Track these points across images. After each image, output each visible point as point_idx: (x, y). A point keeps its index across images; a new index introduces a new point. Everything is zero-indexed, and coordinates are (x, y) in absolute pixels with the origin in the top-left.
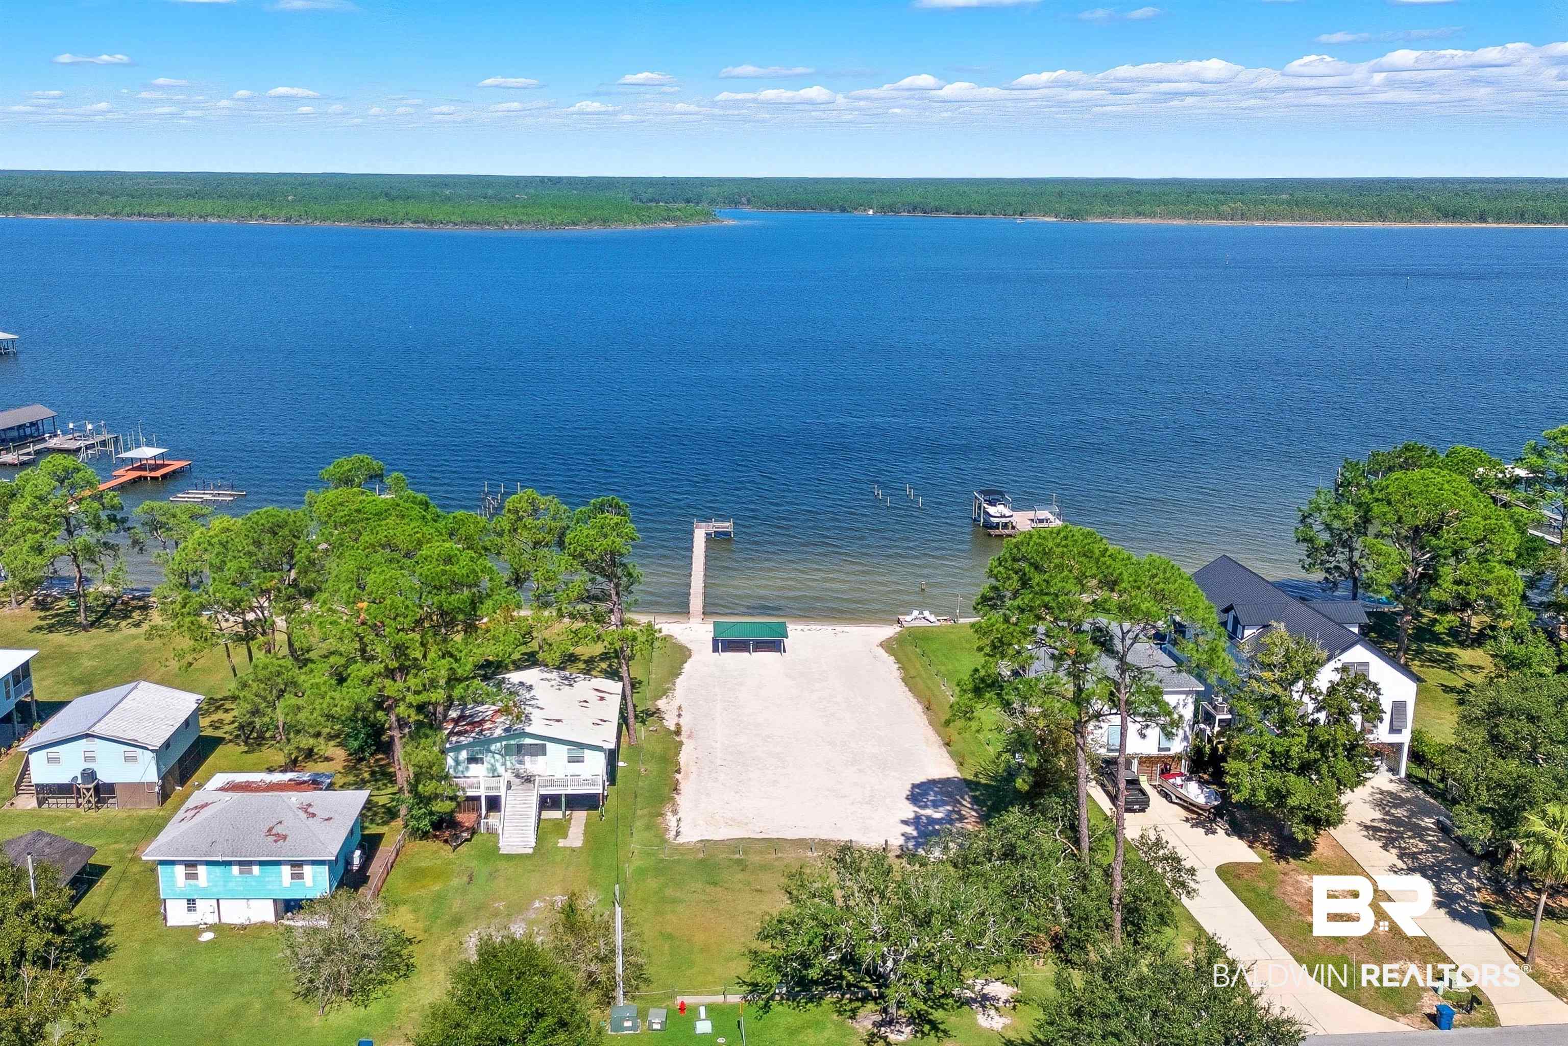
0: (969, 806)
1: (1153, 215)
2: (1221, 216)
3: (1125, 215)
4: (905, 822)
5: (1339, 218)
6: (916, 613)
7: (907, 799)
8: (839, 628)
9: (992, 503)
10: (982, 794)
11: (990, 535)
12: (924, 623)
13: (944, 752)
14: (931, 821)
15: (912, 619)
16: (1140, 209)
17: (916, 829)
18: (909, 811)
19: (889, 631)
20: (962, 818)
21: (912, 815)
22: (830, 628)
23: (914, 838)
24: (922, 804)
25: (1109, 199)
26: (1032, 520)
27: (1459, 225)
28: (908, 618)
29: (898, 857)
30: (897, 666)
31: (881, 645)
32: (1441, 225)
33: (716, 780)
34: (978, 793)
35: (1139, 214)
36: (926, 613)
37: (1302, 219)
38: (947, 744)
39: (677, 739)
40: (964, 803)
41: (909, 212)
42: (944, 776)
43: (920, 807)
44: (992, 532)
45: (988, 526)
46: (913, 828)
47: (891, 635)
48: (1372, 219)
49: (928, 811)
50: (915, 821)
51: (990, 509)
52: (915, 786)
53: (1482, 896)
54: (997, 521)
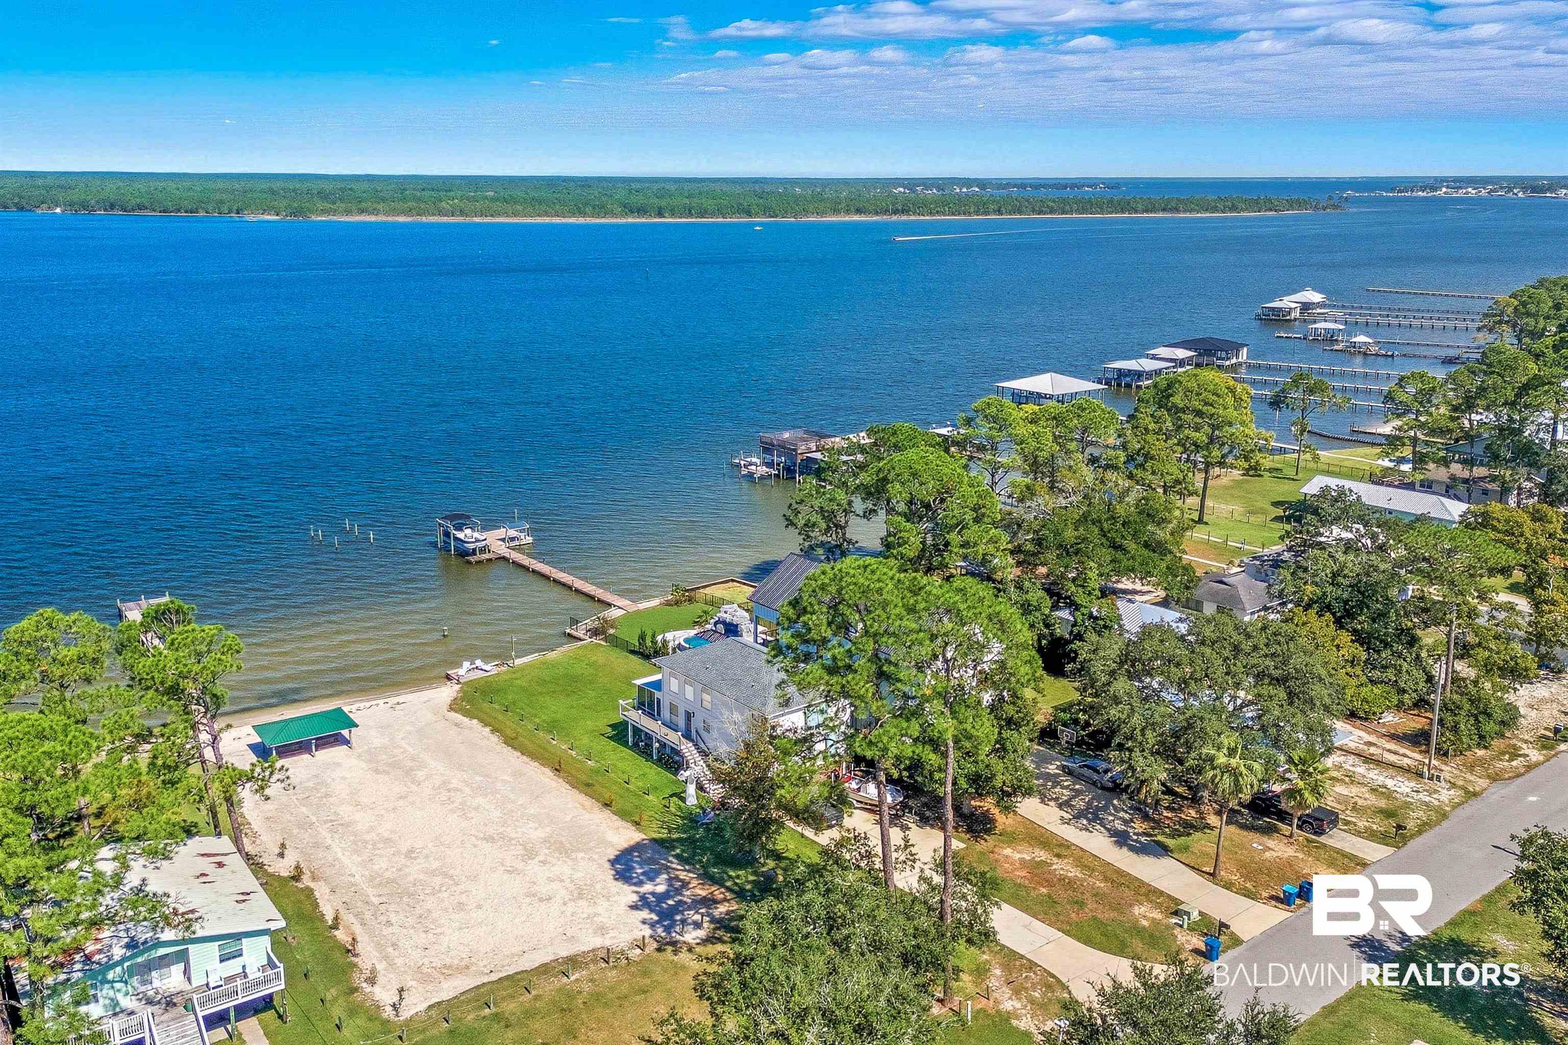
0: (679, 867)
1: (376, 212)
2: (441, 213)
3: (348, 212)
4: (634, 907)
5: (547, 214)
6: (466, 665)
7: (616, 879)
8: (393, 700)
9: (459, 528)
10: (683, 851)
11: (469, 562)
12: (480, 674)
13: (607, 813)
14: (661, 897)
15: (463, 670)
16: (364, 205)
17: (652, 911)
18: (627, 894)
19: (447, 693)
20: (685, 884)
21: (635, 898)
22: (381, 702)
23: (657, 922)
24: (635, 880)
25: (323, 195)
26: (503, 540)
27: (644, 220)
28: (461, 672)
29: (659, 950)
30: (488, 729)
31: (451, 708)
32: (630, 220)
33: (389, 923)
34: (678, 851)
35: (362, 211)
36: (478, 663)
37: (515, 215)
38: (607, 805)
39: (300, 885)
40: (674, 866)
41: (105, 210)
42: (632, 843)
43: (635, 884)
44: (472, 559)
45: (463, 554)
46: (647, 911)
47: (455, 695)
48: (573, 215)
49: (648, 887)
50: (643, 903)
51: (460, 535)
52: (613, 862)
53: (1139, 826)
54: (471, 546)
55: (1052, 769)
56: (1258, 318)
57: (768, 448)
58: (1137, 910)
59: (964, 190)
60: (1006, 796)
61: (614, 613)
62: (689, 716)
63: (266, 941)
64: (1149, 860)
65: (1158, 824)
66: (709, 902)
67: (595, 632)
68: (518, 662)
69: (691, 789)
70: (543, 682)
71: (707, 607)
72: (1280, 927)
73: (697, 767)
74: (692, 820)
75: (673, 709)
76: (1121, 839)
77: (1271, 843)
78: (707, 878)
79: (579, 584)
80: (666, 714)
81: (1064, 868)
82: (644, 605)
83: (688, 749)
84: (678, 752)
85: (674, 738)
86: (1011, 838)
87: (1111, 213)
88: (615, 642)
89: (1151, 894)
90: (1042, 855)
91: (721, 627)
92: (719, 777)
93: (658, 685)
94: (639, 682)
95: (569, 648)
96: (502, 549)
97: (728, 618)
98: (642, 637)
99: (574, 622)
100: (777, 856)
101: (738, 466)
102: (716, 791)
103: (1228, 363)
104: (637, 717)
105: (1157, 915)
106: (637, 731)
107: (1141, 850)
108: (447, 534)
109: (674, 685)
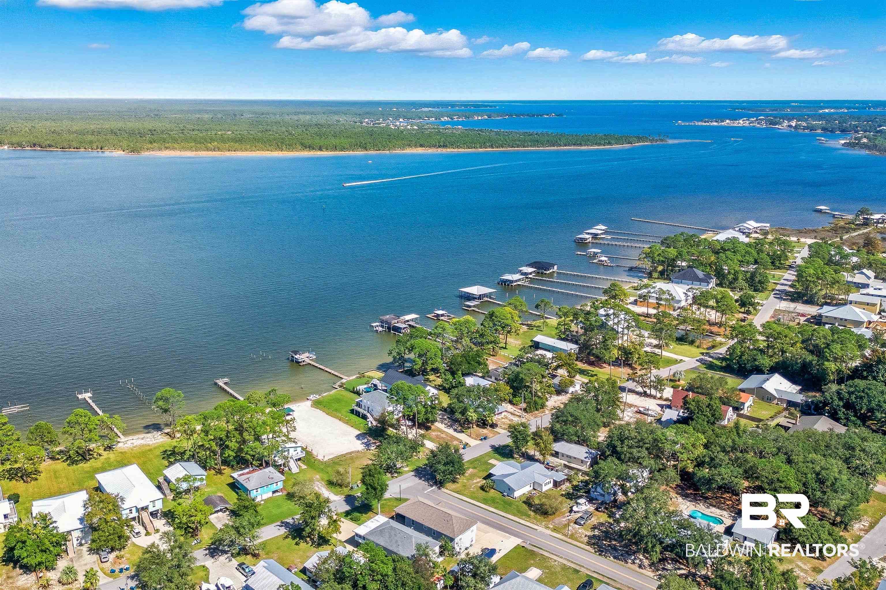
4: (361, 444)
6: (312, 396)
7: (357, 439)
8: (297, 405)
9: (295, 355)
11: (300, 365)
12: (316, 398)
13: (353, 428)
14: (366, 443)
18: (359, 442)
19: (309, 403)
20: (370, 440)
21: (361, 442)
23: (366, 446)
24: (361, 440)
26: (308, 357)
29: (367, 451)
30: (322, 411)
31: (311, 406)
34: (368, 435)
36: (315, 395)
40: (368, 437)
42: (359, 434)
45: (299, 363)
46: (364, 445)
47: (311, 403)
49: (363, 441)
50: (363, 443)
51: (296, 357)
52: (356, 437)
53: (460, 428)
54: (300, 360)
55: (445, 417)
56: (575, 241)
57: (382, 322)
58: (454, 442)
59: (480, 118)
60: (433, 422)
61: (344, 381)
62: (368, 408)
63: (300, 448)
64: (460, 434)
65: (463, 427)
66: (375, 443)
67: (340, 386)
68: (324, 395)
69: (370, 423)
70: (331, 400)
71: (368, 379)
72: (480, 444)
73: (370, 419)
74: (370, 429)
75: (365, 406)
76: (455, 430)
77: (484, 430)
78: (374, 439)
79: (333, 372)
80: (363, 407)
81: (443, 436)
82: (351, 378)
83: (368, 415)
84: (366, 416)
85: (365, 412)
86: (434, 431)
87: (547, 147)
88: (346, 389)
89: (457, 439)
90: (439, 433)
91: (372, 385)
92: (375, 420)
93: (361, 401)
94: (357, 400)
95: (334, 391)
96: (308, 361)
97: (374, 383)
98: (354, 388)
99: (334, 383)
100: (388, 435)
101: (373, 326)
102: (375, 423)
103: (548, 272)
104: (356, 408)
105: (457, 443)
106: (356, 411)
107: (459, 432)
108: (293, 357)
109: (365, 401)
